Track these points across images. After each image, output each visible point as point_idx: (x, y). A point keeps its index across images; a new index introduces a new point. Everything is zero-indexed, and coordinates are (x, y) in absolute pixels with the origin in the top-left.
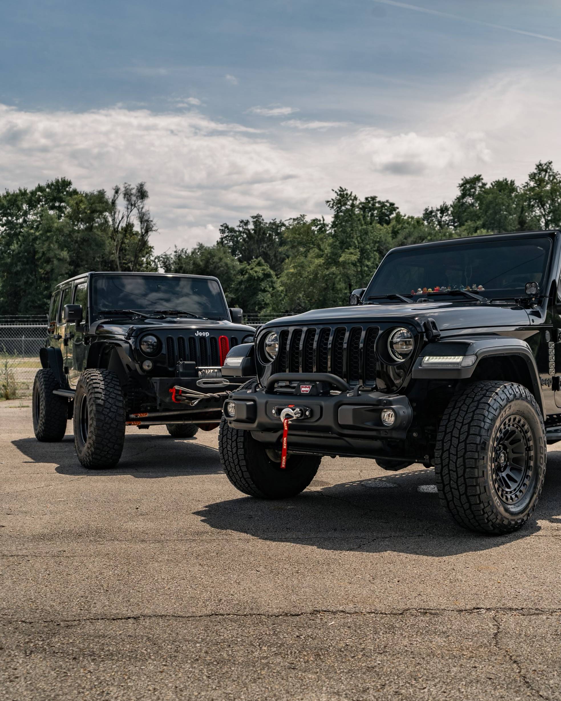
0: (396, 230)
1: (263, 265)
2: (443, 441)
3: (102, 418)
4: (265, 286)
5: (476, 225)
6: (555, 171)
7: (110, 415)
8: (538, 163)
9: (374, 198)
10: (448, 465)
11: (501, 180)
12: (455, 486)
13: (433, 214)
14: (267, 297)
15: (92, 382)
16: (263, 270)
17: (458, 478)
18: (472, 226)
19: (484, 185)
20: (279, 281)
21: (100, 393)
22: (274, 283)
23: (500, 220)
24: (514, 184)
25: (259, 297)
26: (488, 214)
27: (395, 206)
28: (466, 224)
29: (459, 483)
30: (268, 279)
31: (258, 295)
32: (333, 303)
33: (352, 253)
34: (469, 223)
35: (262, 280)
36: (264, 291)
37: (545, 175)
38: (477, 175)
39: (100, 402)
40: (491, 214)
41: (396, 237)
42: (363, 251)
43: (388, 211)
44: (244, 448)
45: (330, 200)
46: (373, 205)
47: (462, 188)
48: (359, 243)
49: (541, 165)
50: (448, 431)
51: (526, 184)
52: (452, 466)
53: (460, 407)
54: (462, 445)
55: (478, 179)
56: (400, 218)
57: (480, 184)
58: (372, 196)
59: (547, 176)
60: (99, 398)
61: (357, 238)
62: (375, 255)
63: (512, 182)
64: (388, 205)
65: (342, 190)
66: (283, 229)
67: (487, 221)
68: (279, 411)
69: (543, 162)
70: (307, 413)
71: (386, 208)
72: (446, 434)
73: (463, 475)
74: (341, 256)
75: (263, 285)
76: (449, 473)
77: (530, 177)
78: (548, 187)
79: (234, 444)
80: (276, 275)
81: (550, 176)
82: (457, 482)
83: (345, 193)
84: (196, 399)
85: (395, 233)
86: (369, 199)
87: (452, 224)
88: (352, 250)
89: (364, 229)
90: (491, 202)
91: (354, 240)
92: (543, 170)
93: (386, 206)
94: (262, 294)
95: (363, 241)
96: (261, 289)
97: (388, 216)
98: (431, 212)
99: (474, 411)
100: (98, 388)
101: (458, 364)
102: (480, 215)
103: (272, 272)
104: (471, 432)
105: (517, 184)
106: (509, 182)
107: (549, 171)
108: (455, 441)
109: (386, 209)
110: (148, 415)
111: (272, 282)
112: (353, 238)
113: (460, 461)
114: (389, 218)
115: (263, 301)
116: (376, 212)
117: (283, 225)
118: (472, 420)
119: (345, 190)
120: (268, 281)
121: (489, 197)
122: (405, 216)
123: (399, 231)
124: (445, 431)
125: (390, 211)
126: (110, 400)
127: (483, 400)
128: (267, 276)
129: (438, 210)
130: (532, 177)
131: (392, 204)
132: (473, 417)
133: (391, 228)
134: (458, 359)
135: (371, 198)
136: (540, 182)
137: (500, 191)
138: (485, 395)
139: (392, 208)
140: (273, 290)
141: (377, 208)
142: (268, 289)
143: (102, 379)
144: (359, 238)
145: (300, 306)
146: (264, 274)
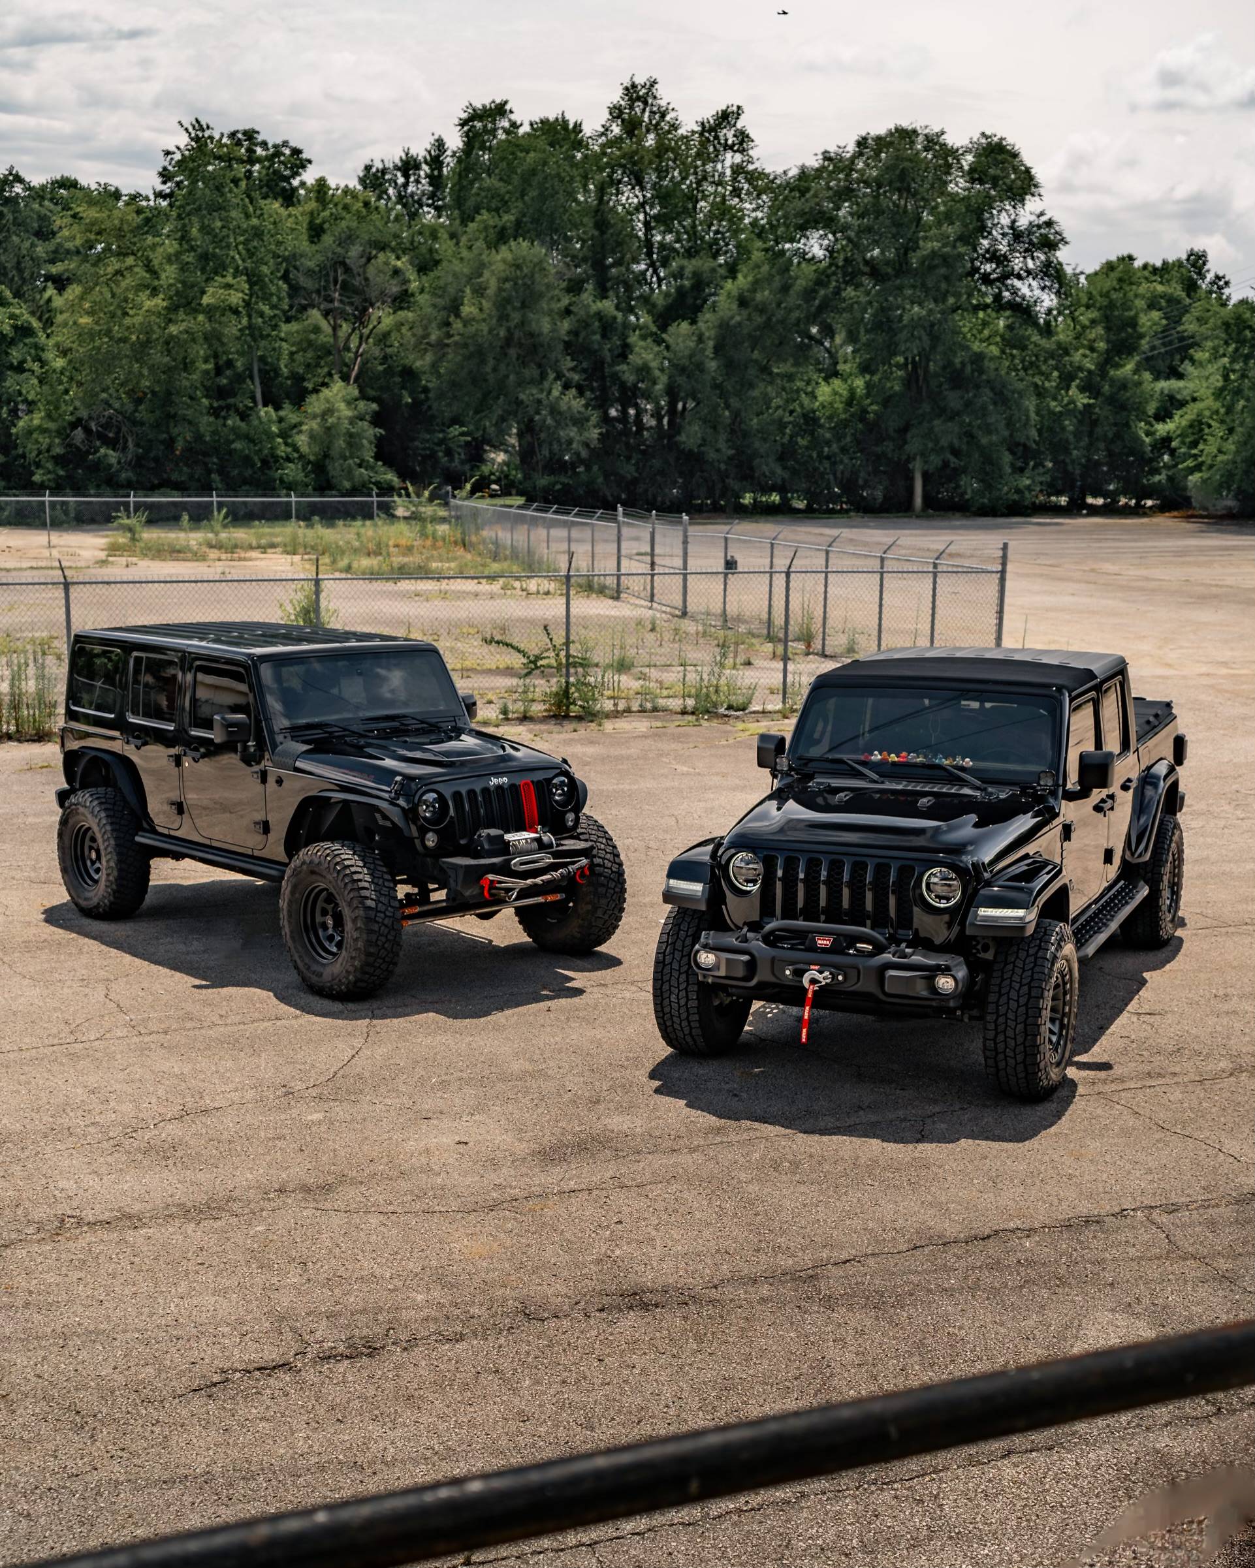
0: (318, 221)
1: (10, 304)
2: (997, 1003)
3: (376, 927)
4: (20, 358)
5: (500, 224)
6: (663, 103)
7: (386, 922)
8: (627, 83)
9: (250, 135)
10: (1004, 1031)
11: (552, 118)
12: (1012, 1054)
13: (387, 177)
14: (31, 387)
15: (348, 872)
16: (12, 316)
17: (1016, 1045)
18: (491, 223)
19: (514, 125)
20: (51, 342)
21: (367, 889)
22: (43, 350)
23: (552, 213)
24: (581, 131)
25: (7, 384)
26: (526, 198)
27: (304, 156)
28: (478, 218)
29: (1017, 1051)
30: (27, 341)
31: (5, 381)
32: (189, 401)
33: (228, 286)
34: (485, 215)
35: (12, 342)
36: (20, 369)
37: (644, 111)
38: (498, 101)
39: (369, 903)
40: (533, 199)
41: (319, 240)
42: (254, 279)
43: (286, 167)
44: (698, 999)
45: (173, 149)
46: (250, 151)
47: (466, 128)
48: (244, 261)
49: (634, 86)
50: (1003, 991)
51: (602, 130)
52: (1010, 1033)
53: (1014, 963)
54: (1022, 1010)
55: (500, 110)
56: (326, 193)
57: (506, 124)
58: (247, 128)
59: (647, 114)
60: (366, 898)
61: (236, 246)
62: (279, 289)
63: (578, 127)
64: (287, 152)
65: (199, 125)
66: (18, 189)
67: (524, 215)
68: (799, 973)
69: (640, 80)
70: (840, 978)
71: (282, 158)
72: (1001, 995)
73: (1023, 1043)
74: (203, 292)
75: (16, 354)
76: (1005, 1041)
77: (611, 114)
78: (650, 140)
79: (683, 994)
80: (44, 329)
81: (653, 113)
82: (1014, 1051)
83: (207, 134)
84: (513, 889)
85: (316, 232)
86: (240, 136)
87: (430, 202)
88: (230, 279)
89: (253, 227)
90: (533, 172)
91: (232, 253)
92: (639, 98)
93: (284, 155)
94: (16, 377)
95: (251, 254)
96: (12, 364)
97: (287, 179)
98: (384, 171)
99: (1032, 969)
100: (360, 880)
101: (1021, 918)
102: (507, 198)
103: (36, 324)
104: (1033, 994)
105: (588, 130)
106: (571, 126)
107: (650, 101)
108: (1013, 1005)
109: (280, 162)
110: (418, 909)
111: (36, 346)
112: (228, 246)
113: (1020, 1027)
114: (290, 184)
115: (20, 393)
116: (257, 167)
117: (18, 179)
118: (1032, 979)
119: (208, 127)
120: (25, 344)
121: (528, 160)
122: (337, 189)
123: (326, 226)
124: (999, 992)
125: (291, 168)
126: (382, 899)
127: (1040, 954)
128: (24, 331)
129: (397, 168)
130: (616, 112)
131: (296, 152)
132: (1032, 976)
133: (307, 219)
134: (1020, 913)
135: (245, 133)
136: (632, 127)
137: (552, 145)
138: (1040, 947)
139: (298, 161)
140: (42, 367)
141: (259, 160)
142: (29, 364)
143: (361, 863)
144: (241, 247)
145: (110, 406)
146: (15, 328)
